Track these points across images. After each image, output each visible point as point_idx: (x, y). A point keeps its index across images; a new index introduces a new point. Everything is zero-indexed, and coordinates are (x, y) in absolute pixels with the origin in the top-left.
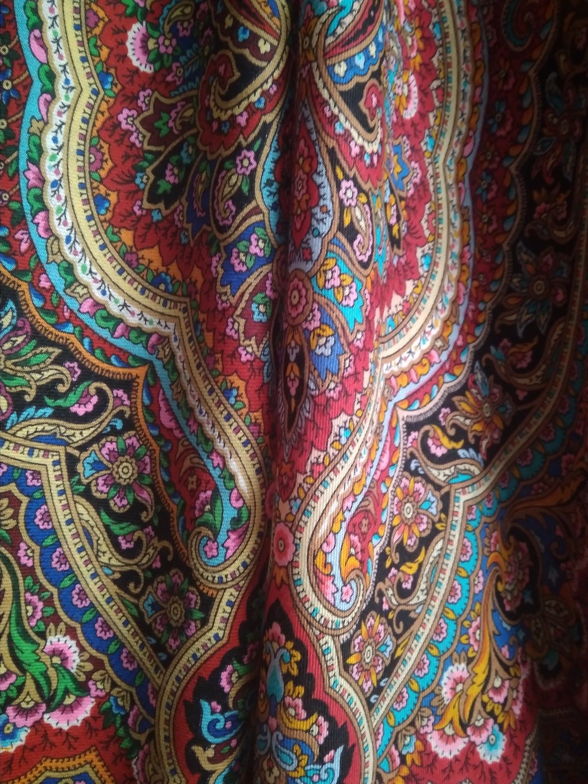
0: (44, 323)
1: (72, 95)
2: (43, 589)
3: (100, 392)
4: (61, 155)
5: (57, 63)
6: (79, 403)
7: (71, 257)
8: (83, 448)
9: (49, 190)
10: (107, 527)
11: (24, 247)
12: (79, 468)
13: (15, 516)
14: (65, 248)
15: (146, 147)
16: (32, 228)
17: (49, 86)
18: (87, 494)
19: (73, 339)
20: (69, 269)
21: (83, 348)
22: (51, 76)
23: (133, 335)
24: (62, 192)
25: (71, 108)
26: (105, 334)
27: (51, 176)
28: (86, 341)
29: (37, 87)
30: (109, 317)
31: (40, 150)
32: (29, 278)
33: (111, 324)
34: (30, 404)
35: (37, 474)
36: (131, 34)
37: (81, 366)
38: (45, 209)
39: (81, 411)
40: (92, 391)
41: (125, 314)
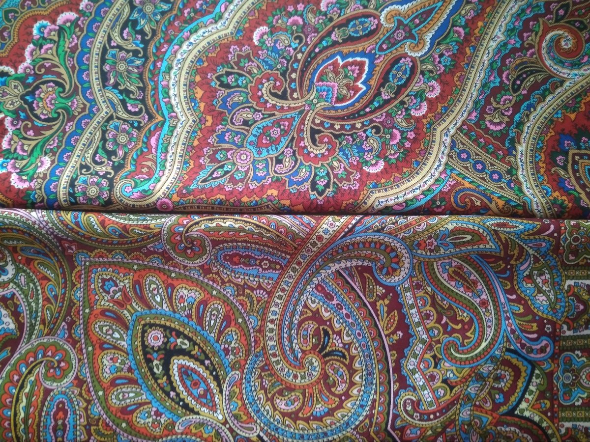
0: (147, 75)
1: (222, 27)
2: (61, 142)
3: (141, 110)
4: (201, 38)
5: (226, 15)
6: (132, 105)
7: (174, 65)
8: (118, 118)
9: (187, 43)
10: (98, 147)
11: (163, 50)
12: (111, 122)
13: (79, 113)
14: (175, 62)
15: (231, 62)
16: (171, 48)
17: (217, 19)
18: (104, 132)
19: (150, 87)
20: (170, 68)
21: (150, 93)
22: (221, 17)
23: (169, 106)
24: (191, 47)
25: (218, 31)
26: (161, 97)
27: (192, 40)
28: (153, 92)
29: (213, 16)
30: (167, 93)
31: (196, 31)
32: (156, 59)
33: (166, 95)
34: (118, 89)
35: (98, 110)
36: (261, 28)
37: (144, 97)
38: (181, 47)
39: (130, 108)
40: (140, 106)
41: (173, 98)
